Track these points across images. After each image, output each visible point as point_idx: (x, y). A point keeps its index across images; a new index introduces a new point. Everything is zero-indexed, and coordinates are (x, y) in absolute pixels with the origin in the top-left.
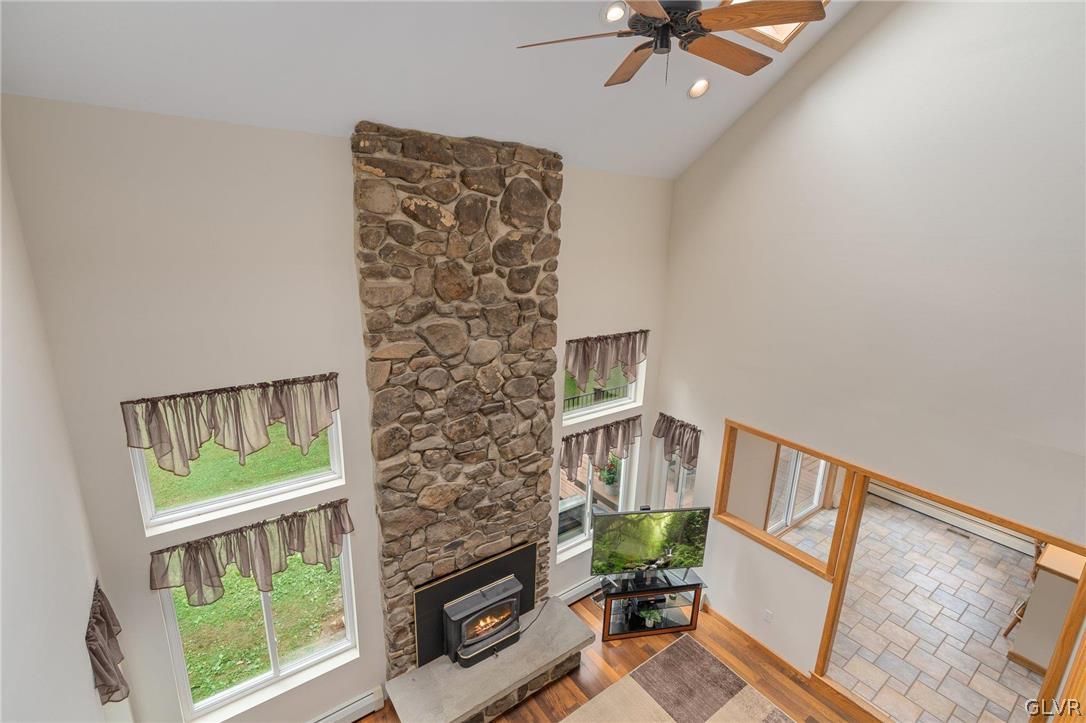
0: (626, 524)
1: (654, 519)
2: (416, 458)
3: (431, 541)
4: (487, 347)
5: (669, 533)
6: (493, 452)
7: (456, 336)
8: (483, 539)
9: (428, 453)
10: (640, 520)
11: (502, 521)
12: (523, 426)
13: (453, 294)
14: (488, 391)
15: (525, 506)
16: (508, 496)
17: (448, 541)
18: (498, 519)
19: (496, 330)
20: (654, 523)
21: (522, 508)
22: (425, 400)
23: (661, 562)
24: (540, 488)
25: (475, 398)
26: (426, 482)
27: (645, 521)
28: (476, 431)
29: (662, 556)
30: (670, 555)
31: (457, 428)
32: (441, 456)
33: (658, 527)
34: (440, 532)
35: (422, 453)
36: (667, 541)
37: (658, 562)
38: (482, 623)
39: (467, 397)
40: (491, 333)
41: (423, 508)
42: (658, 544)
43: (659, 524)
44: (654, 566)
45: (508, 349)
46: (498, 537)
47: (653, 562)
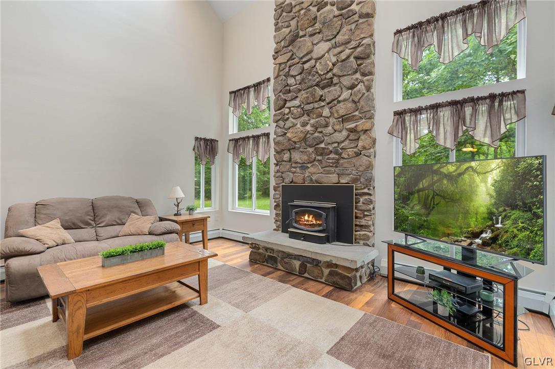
0: (440, 180)
1: (478, 173)
2: (287, 111)
3: (292, 160)
4: (323, 47)
5: (499, 192)
6: (326, 112)
7: (304, 45)
8: (320, 170)
9: (292, 109)
10: (460, 174)
11: (331, 161)
12: (346, 94)
13: (306, 26)
14: (322, 73)
15: (348, 155)
16: (336, 145)
17: (300, 163)
18: (328, 159)
19: (327, 36)
20: (477, 179)
21: (346, 156)
22: (291, 81)
23: (487, 235)
24: (361, 143)
25: (315, 78)
26: (291, 125)
27: (466, 176)
28: (315, 98)
29: (489, 227)
30: (499, 225)
31: (305, 95)
32: (298, 111)
33: (483, 184)
34: (297, 156)
35: (289, 108)
36: (496, 205)
37: (484, 235)
38: (306, 217)
39: (310, 77)
40: (324, 39)
41: (290, 140)
42: (483, 210)
43: (486, 182)
44: (478, 241)
45: (335, 46)
46: (329, 173)
47: (476, 235)
